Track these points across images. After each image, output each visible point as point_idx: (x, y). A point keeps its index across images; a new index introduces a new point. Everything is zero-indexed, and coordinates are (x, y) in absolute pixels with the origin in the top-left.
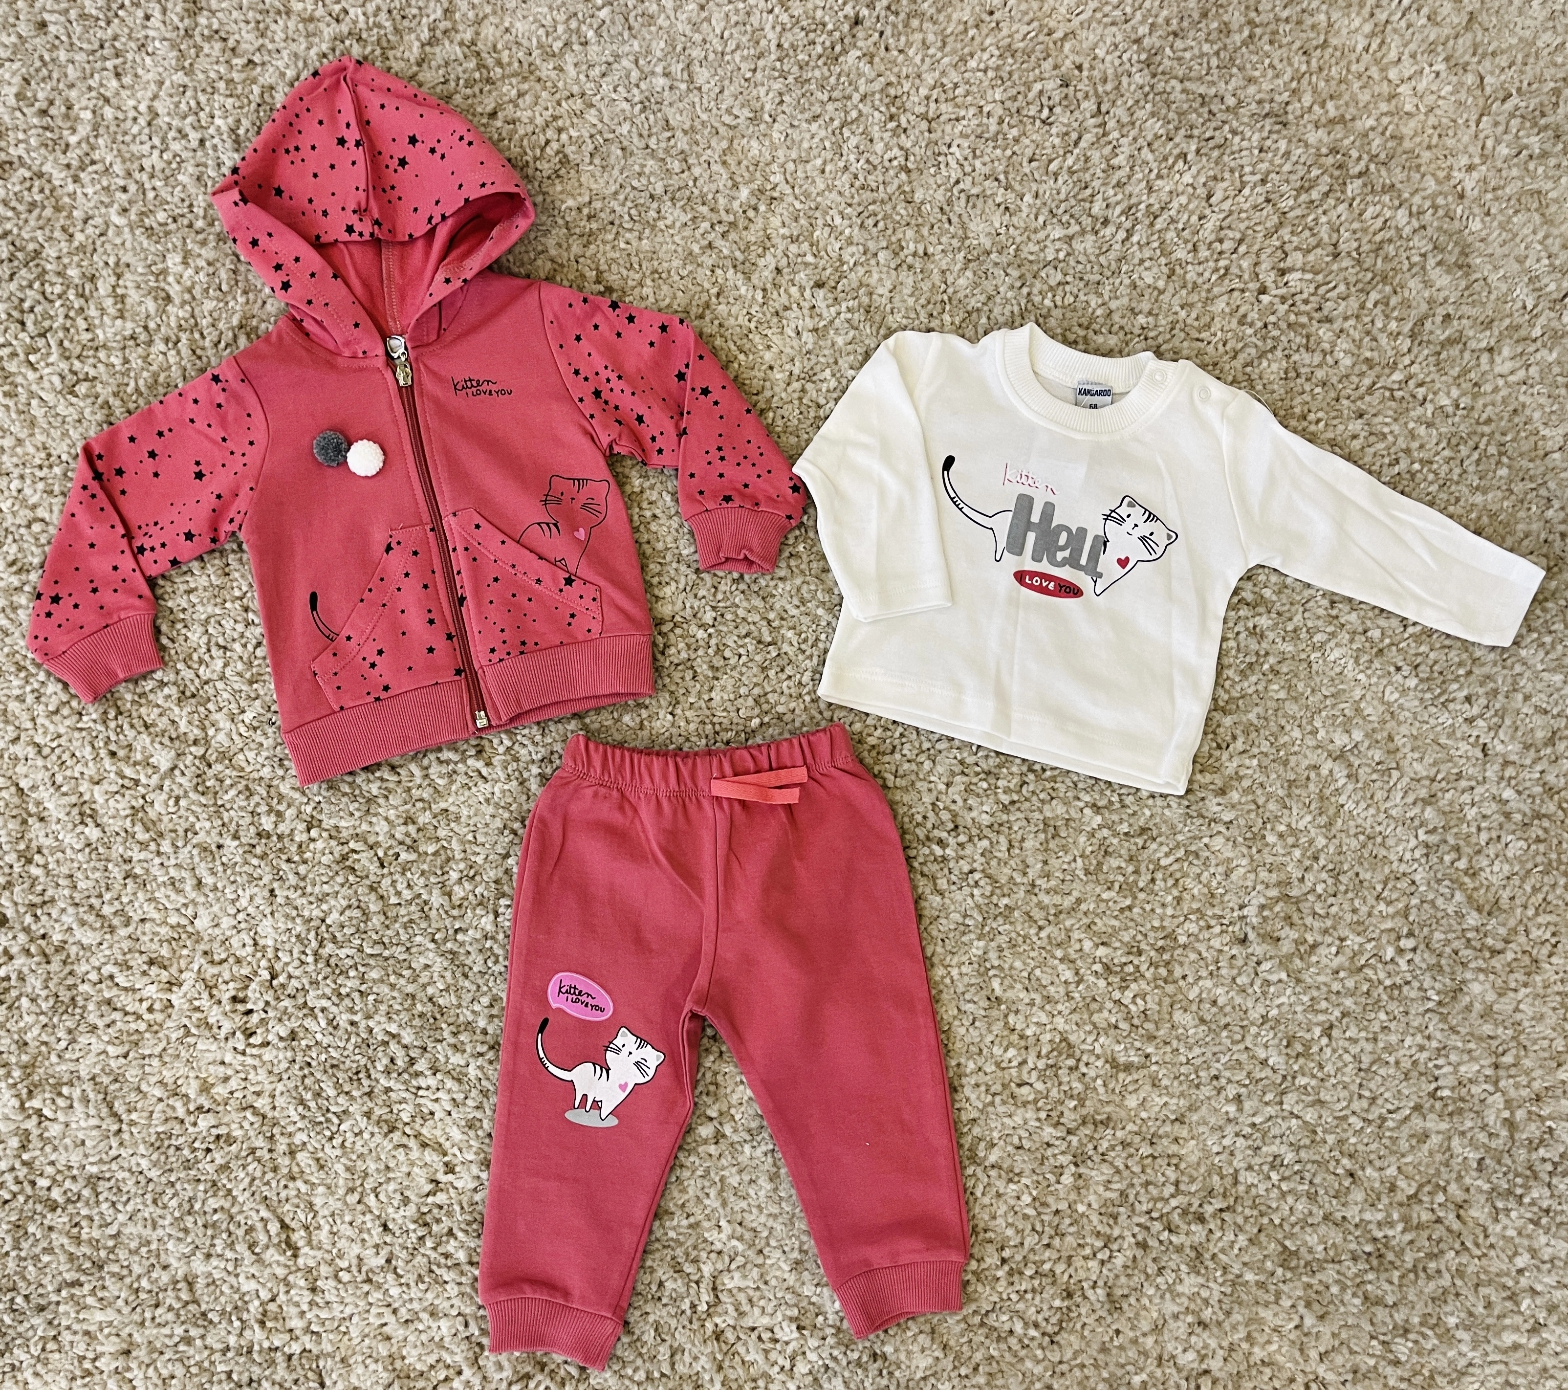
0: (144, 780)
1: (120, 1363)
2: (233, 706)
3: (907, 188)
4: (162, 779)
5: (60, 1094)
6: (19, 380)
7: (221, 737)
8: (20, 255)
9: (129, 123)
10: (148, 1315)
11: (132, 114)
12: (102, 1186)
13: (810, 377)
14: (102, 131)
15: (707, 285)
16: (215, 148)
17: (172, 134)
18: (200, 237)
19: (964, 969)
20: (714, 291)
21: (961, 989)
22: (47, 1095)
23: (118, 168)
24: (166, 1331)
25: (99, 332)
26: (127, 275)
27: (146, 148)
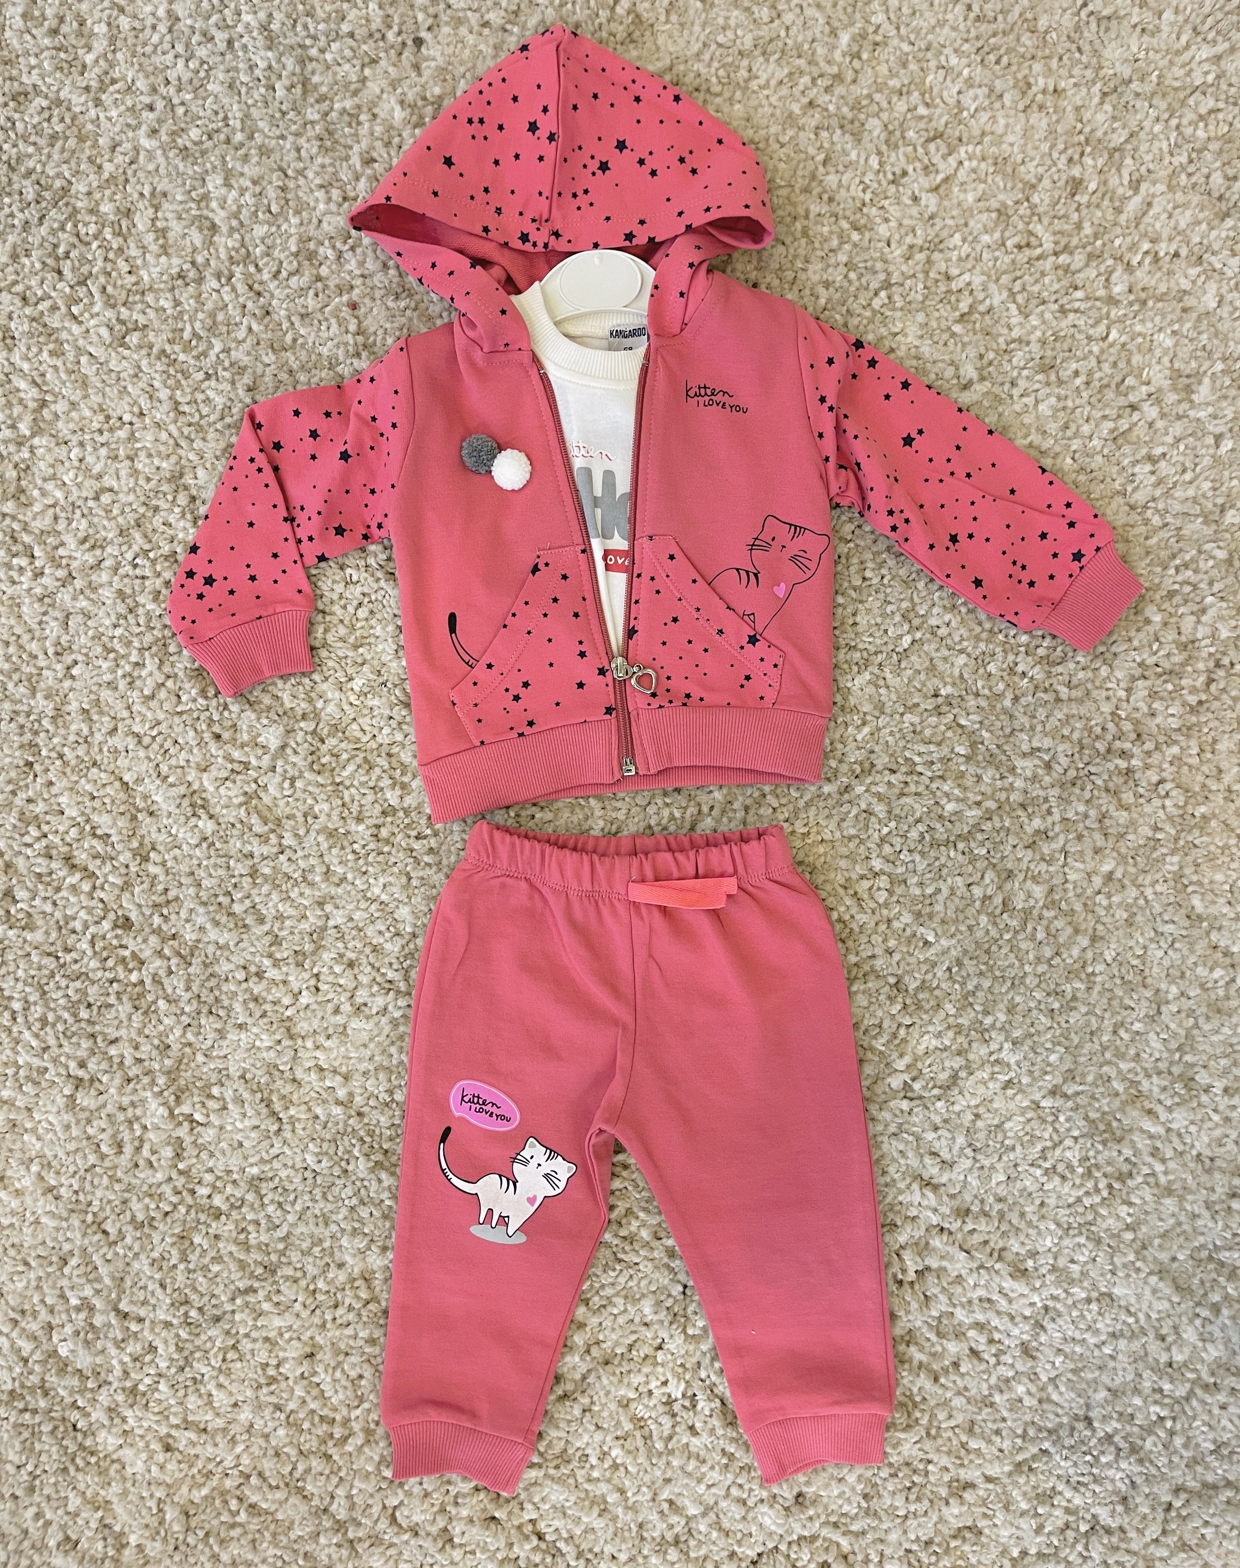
0: (254, 762)
1: (305, 1367)
2: (340, 674)
3: (1029, 16)
4: (274, 758)
5: (210, 1096)
6: (64, 335)
7: (331, 708)
8: (47, 195)
9: (148, 31)
10: (328, 1317)
11: (150, 21)
12: (265, 1187)
13: (936, 245)
14: (119, 44)
15: (811, 151)
16: (245, 47)
17: (195, 39)
18: (242, 152)
19: (1159, 888)
20: (821, 157)
21: (1158, 909)
22: (196, 1099)
23: (141, 84)
24: (349, 1331)
25: (143, 273)
26: (166, 206)
27: (170, 57)
